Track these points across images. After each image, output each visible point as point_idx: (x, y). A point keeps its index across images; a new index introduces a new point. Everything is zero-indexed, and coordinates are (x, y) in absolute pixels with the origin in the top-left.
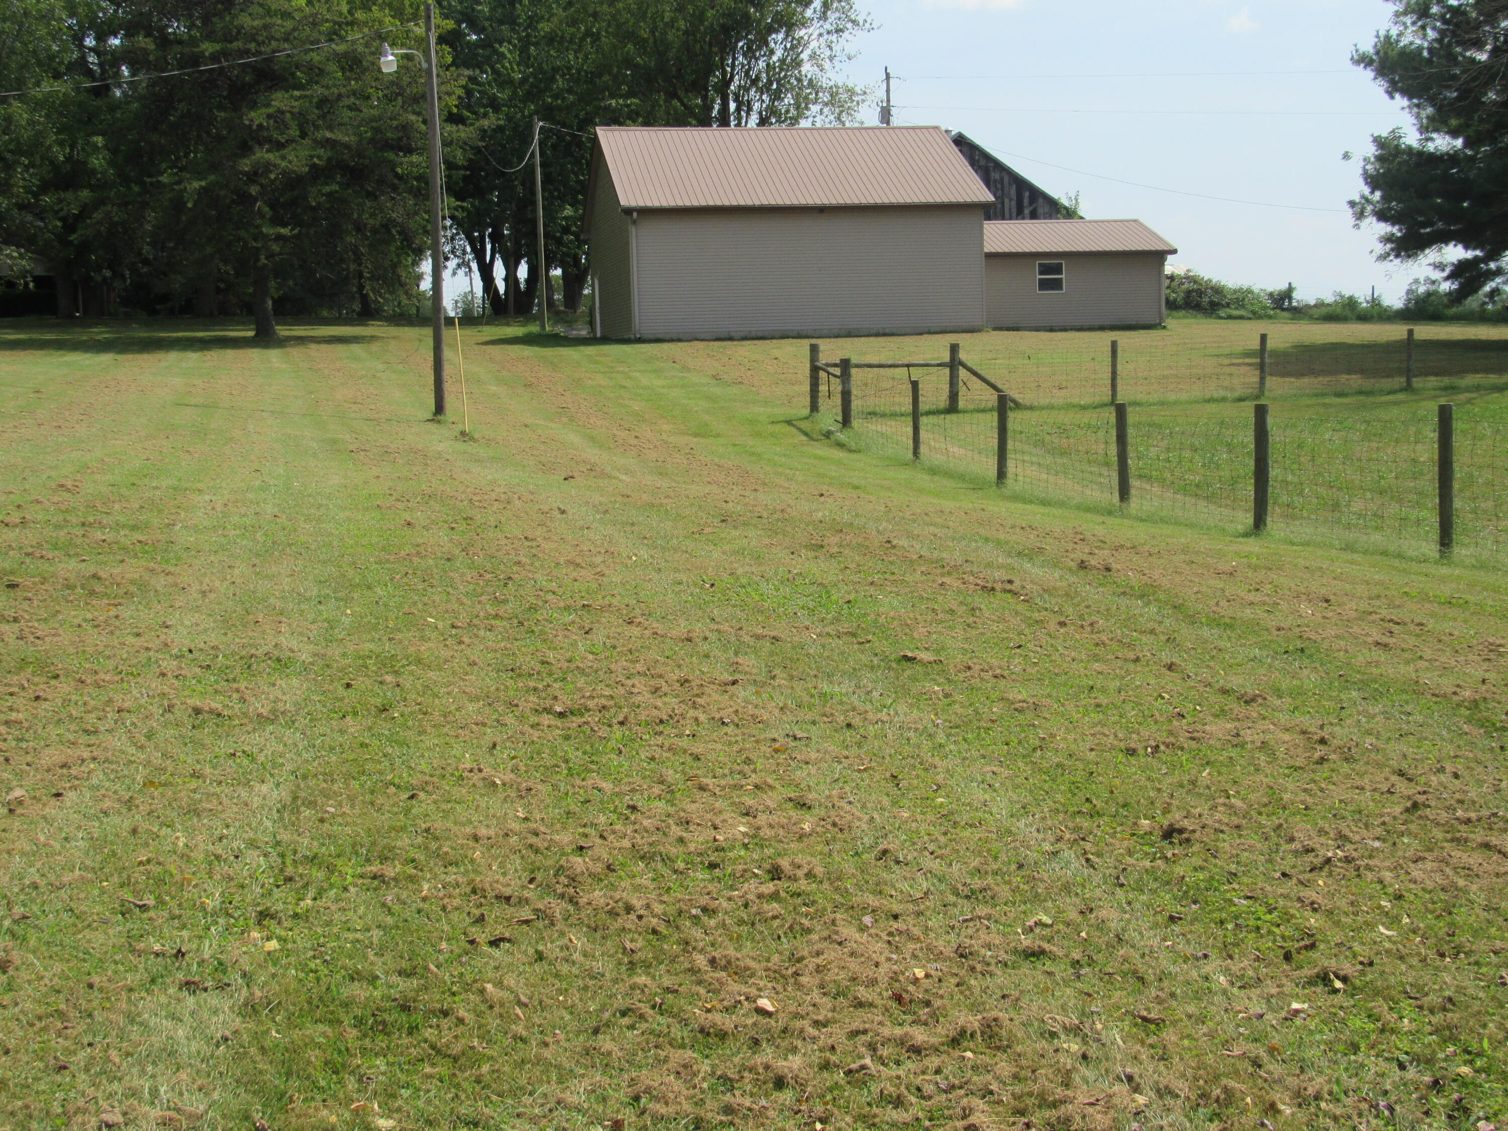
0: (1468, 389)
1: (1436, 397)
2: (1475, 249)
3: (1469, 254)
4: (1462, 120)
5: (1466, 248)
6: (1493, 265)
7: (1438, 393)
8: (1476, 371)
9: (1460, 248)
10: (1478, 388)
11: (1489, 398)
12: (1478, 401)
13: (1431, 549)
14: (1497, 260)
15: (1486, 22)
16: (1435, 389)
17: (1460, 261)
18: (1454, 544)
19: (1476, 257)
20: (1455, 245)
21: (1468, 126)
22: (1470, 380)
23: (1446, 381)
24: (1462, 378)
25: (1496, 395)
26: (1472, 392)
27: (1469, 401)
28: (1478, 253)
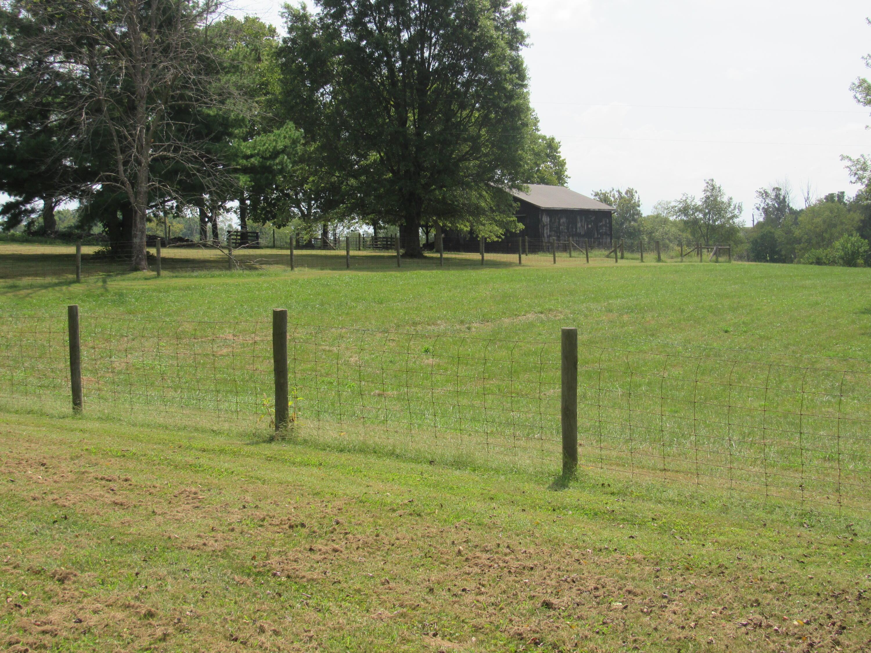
0: (25, 288)
1: (7, 292)
2: (15, 196)
3: (12, 199)
4: (7, 113)
5: (10, 195)
6: (29, 207)
7: (6, 290)
8: (29, 275)
9: (6, 195)
10: (31, 286)
11: (40, 293)
12: (33, 295)
13: (67, 408)
14: (31, 203)
15: (21, 51)
16: (4, 288)
17: (7, 203)
18: (83, 404)
19: (17, 201)
20: (3, 193)
21: (10, 117)
22: (26, 281)
23: (10, 282)
24: (19, 280)
25: (44, 291)
26: (28, 289)
27: (28, 295)
28: (18, 198)
